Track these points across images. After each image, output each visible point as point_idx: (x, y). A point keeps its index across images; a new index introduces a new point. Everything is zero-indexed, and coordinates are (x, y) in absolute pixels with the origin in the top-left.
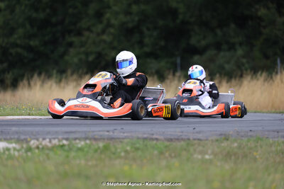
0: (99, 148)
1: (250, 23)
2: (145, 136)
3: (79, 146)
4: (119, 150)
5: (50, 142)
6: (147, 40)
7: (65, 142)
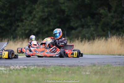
0: (40, 69)
1: (97, 16)
2: (59, 64)
3: (32, 69)
4: (49, 70)
5: (19, 67)
6: (51, 24)
7: (25, 67)
